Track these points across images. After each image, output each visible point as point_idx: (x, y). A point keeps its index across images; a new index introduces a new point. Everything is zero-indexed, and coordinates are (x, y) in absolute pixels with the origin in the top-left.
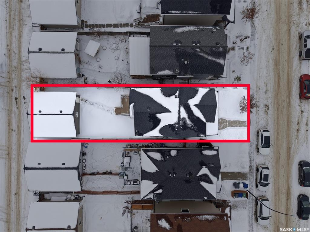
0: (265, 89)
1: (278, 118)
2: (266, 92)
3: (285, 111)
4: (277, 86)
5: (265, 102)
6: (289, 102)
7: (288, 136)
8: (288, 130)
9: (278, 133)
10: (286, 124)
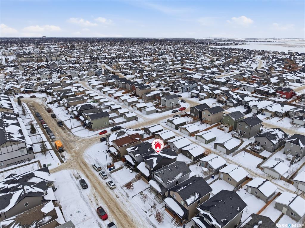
0: (124, 203)
1: (109, 196)
2: (122, 202)
3: (107, 200)
4: (118, 207)
5: (120, 199)
6: (107, 205)
7: (99, 193)
8: (101, 195)
9: (105, 191)
10: (103, 196)
